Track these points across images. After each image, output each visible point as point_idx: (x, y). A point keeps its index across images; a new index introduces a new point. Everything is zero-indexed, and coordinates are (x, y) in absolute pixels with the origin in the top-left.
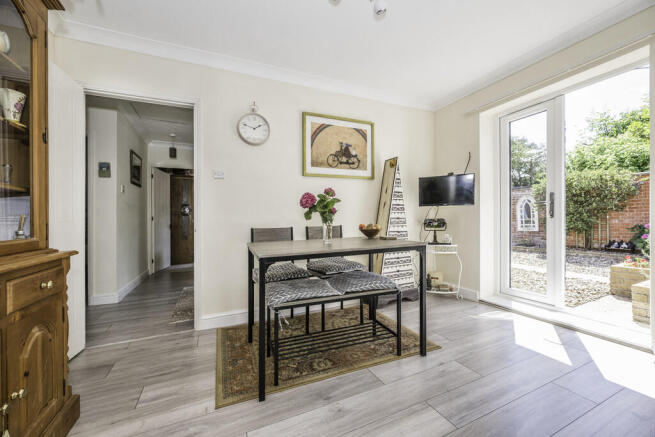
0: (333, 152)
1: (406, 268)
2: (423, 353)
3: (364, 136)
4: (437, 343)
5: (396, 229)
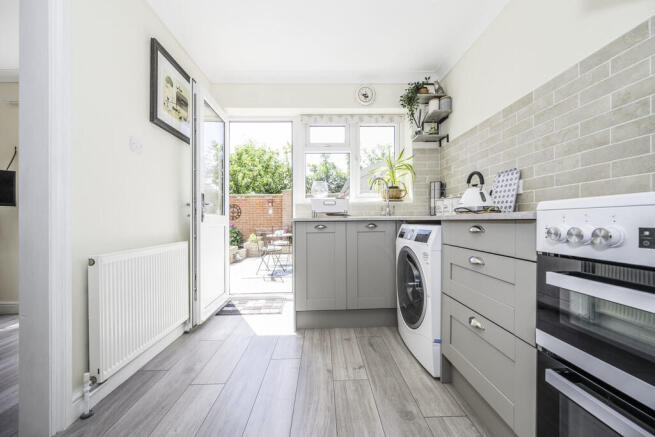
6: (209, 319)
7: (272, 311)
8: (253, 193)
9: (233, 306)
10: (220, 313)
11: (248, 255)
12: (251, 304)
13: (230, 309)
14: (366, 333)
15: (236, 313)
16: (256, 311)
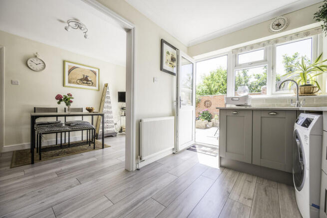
0: (80, 78)
1: (111, 124)
2: (103, 148)
3: (95, 74)
4: (109, 145)
5: (107, 110)
6: (183, 151)
7: (212, 154)
8: (220, 94)
9: (195, 147)
10: (189, 149)
11: (213, 126)
12: (203, 148)
13: (194, 148)
14: (266, 183)
15: (195, 150)
16: (204, 152)
